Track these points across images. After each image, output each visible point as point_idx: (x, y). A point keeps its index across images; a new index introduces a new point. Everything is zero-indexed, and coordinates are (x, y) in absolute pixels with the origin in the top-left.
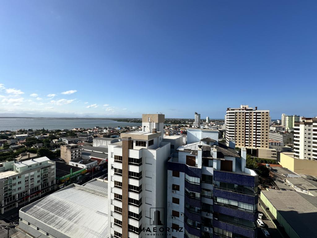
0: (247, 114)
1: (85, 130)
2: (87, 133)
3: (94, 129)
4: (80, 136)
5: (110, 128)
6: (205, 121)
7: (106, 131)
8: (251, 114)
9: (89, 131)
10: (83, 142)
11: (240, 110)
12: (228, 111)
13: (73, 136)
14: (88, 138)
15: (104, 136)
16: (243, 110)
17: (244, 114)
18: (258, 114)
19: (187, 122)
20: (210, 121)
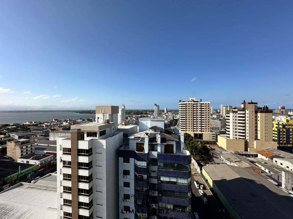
0: (194, 105)
1: (41, 123)
2: (43, 126)
3: (52, 122)
4: (34, 130)
5: (70, 120)
6: (163, 111)
7: (67, 123)
8: (197, 105)
9: (46, 125)
10: (38, 136)
11: (189, 102)
12: (180, 103)
13: (26, 130)
14: (44, 132)
15: (63, 129)
16: (191, 102)
17: (192, 105)
18: (202, 105)
19: (148, 113)
20: (167, 111)
